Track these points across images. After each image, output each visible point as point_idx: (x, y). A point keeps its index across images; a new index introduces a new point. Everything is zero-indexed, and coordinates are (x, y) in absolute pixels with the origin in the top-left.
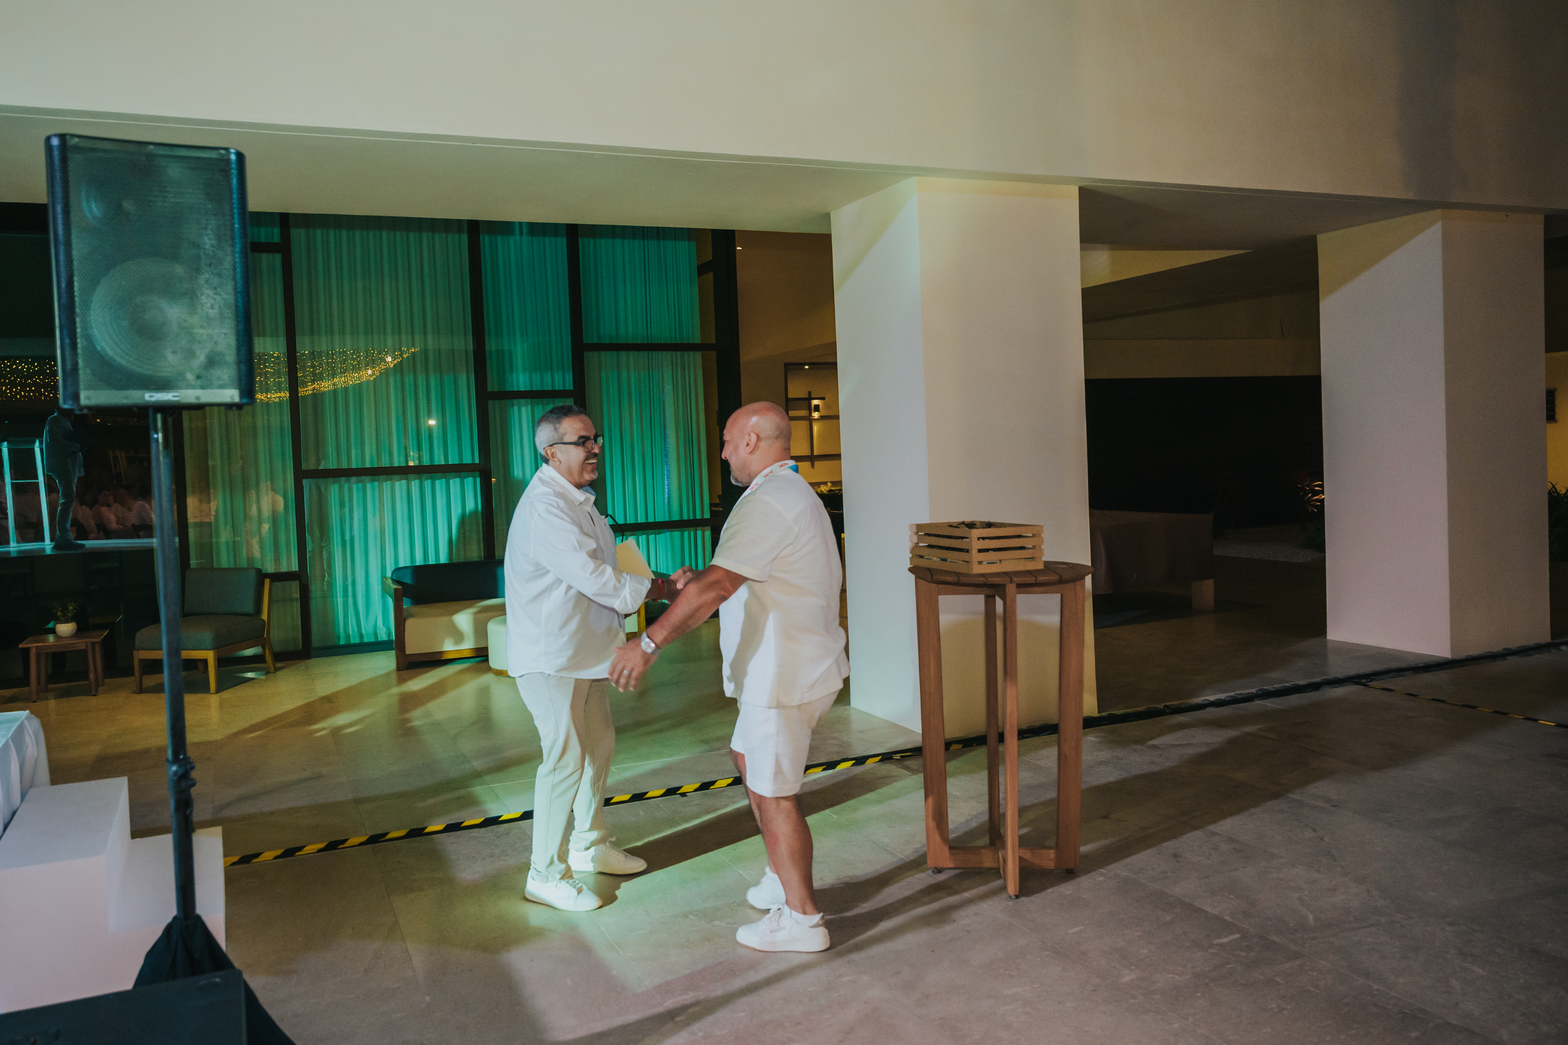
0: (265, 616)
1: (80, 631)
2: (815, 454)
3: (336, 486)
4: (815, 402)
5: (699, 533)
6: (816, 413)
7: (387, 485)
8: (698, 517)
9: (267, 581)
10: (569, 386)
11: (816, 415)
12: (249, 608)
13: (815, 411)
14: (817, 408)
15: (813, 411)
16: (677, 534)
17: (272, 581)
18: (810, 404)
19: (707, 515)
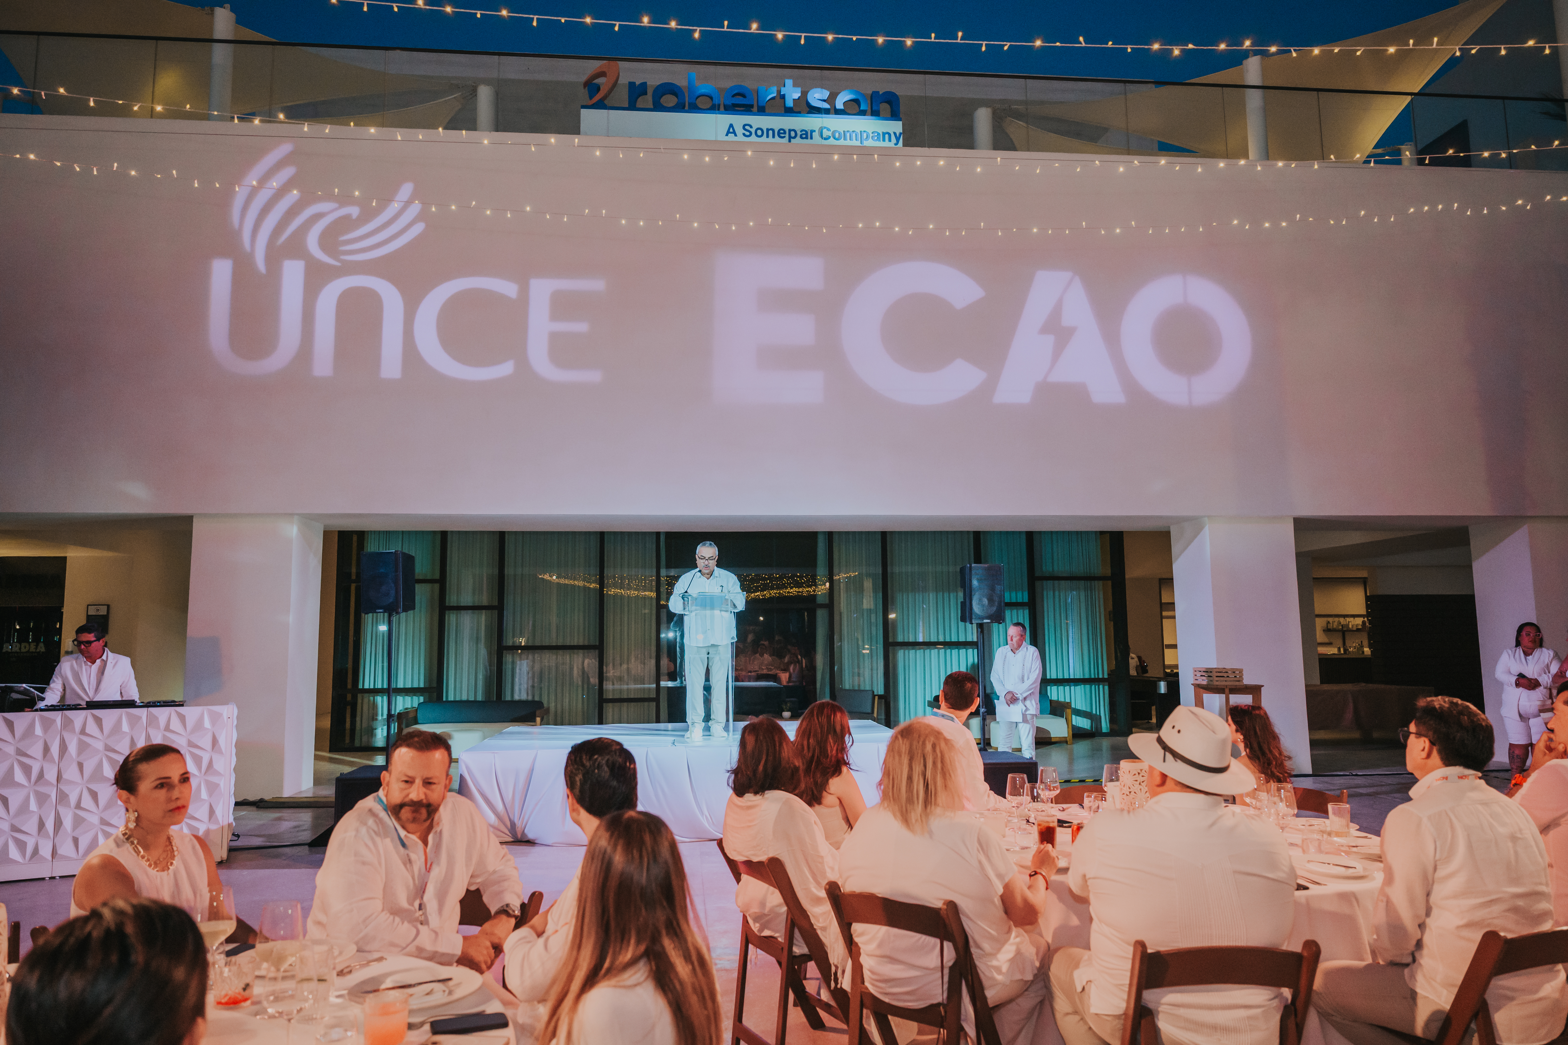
0: (875, 715)
3: (902, 651)
5: (1101, 687)
7: (927, 651)
8: (1101, 676)
9: (877, 698)
10: (1026, 600)
12: (869, 711)
16: (1088, 687)
17: (879, 699)
19: (1106, 676)
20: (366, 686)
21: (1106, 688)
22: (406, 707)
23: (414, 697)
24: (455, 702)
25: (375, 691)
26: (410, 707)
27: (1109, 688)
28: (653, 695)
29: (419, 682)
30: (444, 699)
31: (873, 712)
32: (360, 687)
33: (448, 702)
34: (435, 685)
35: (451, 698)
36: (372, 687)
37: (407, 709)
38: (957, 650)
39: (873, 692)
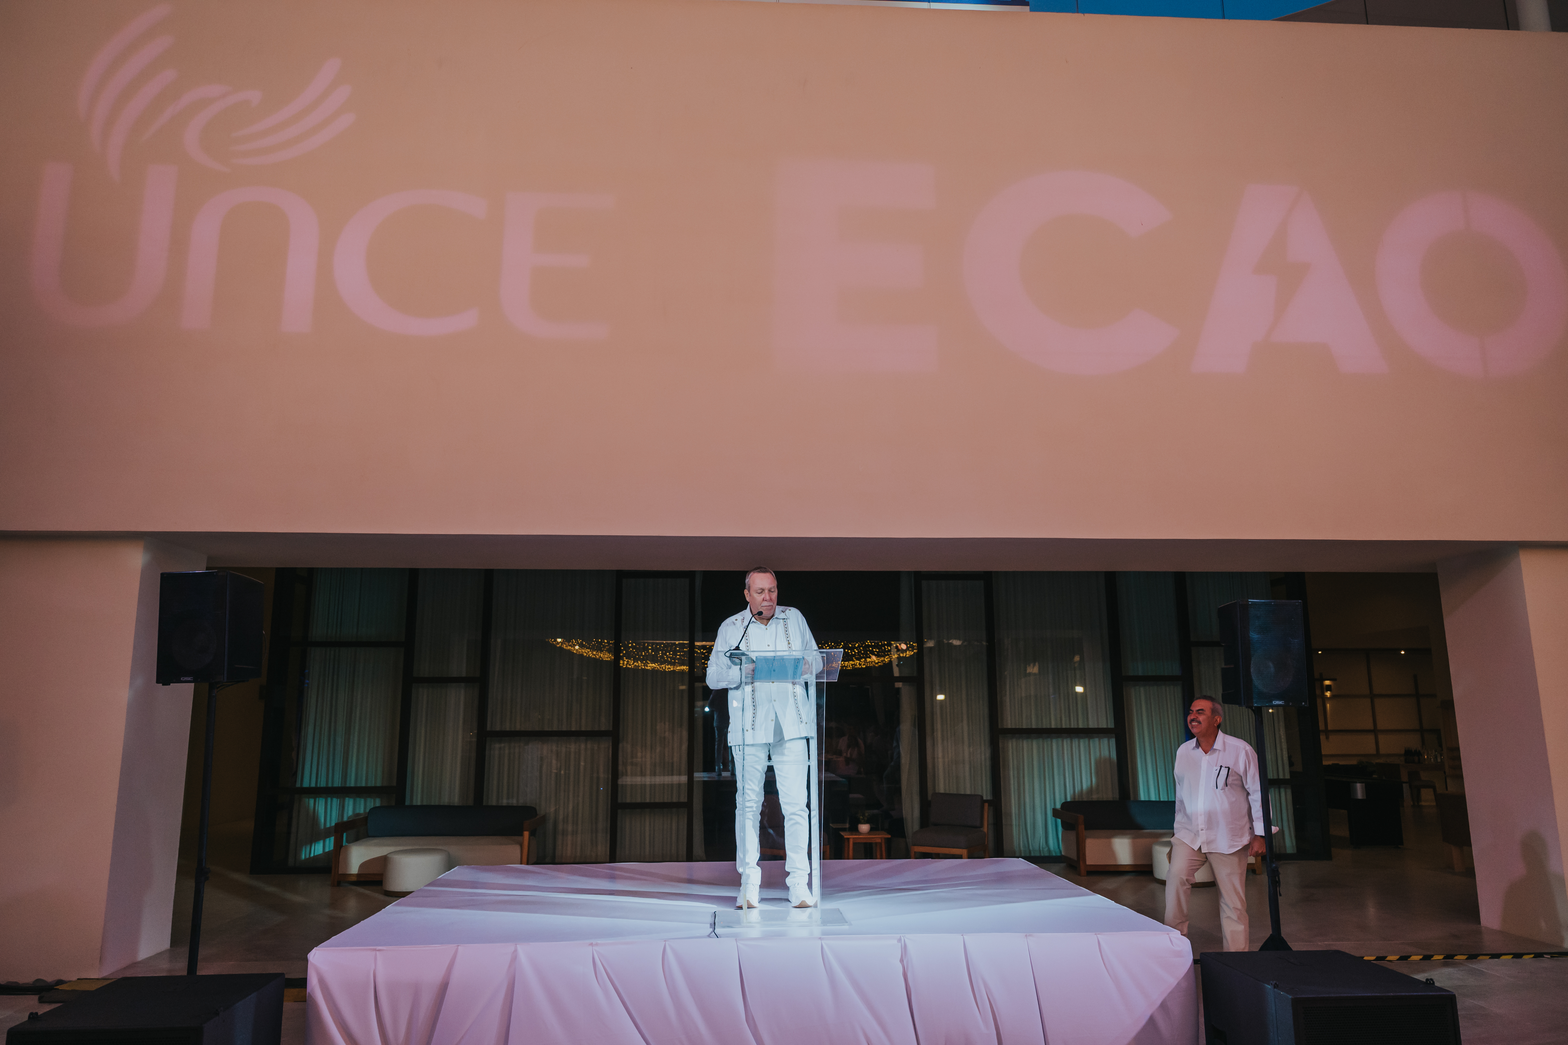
0: (985, 829)
1: (872, 829)
2: (1330, 728)
4: (1327, 682)
6: (1329, 692)
9: (986, 805)
11: (1328, 694)
13: (1327, 691)
14: (1329, 688)
15: (1325, 690)
17: (989, 806)
18: (1322, 684)
19: (1288, 776)
20: (306, 784)
21: (1289, 792)
22: (357, 811)
23: (369, 800)
24: (422, 807)
25: (317, 792)
26: (362, 811)
27: (1293, 793)
28: (684, 799)
29: (376, 780)
30: (407, 803)
31: (982, 826)
32: (298, 785)
33: (412, 807)
34: (394, 784)
35: (417, 801)
36: (313, 785)
37: (358, 814)
38: (1087, 740)
39: (982, 797)
